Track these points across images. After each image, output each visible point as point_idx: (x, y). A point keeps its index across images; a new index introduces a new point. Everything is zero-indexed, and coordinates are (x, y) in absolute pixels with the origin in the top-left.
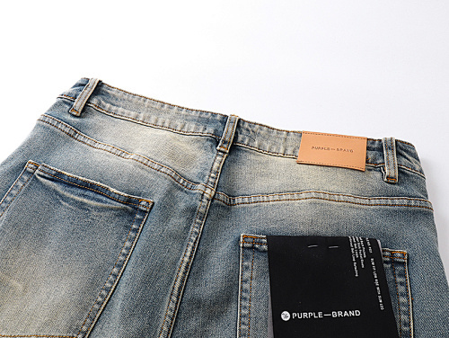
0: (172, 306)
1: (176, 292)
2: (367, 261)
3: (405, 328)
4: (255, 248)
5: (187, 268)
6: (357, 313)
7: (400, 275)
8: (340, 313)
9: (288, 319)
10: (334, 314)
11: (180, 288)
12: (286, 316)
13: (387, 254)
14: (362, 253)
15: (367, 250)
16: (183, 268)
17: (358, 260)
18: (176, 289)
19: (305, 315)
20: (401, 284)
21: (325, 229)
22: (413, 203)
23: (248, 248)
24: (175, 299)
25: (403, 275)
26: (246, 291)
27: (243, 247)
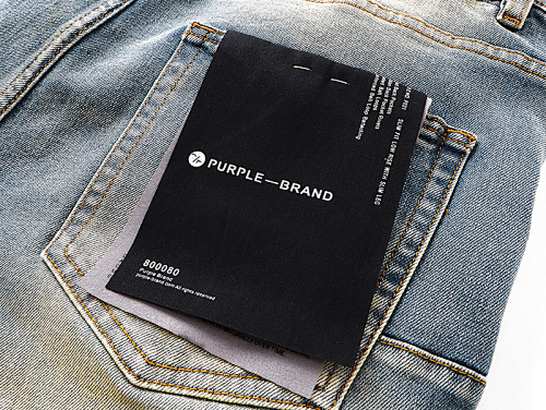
0: (20, 83)
1: (36, 65)
2: (389, 121)
3: (405, 251)
4: (203, 47)
5: (72, 36)
6: (328, 196)
7: (444, 168)
8: (296, 187)
9: (199, 164)
10: (284, 185)
11: (46, 61)
12: (197, 159)
13: (436, 125)
14: (387, 105)
15: (398, 104)
16: (65, 35)
17: (373, 115)
18: (40, 60)
19: (231, 169)
20: (439, 181)
21: (341, 53)
22: (533, 67)
23: (193, 44)
24: (29, 73)
25: (450, 169)
26: (155, 104)
27: (185, 40)
